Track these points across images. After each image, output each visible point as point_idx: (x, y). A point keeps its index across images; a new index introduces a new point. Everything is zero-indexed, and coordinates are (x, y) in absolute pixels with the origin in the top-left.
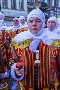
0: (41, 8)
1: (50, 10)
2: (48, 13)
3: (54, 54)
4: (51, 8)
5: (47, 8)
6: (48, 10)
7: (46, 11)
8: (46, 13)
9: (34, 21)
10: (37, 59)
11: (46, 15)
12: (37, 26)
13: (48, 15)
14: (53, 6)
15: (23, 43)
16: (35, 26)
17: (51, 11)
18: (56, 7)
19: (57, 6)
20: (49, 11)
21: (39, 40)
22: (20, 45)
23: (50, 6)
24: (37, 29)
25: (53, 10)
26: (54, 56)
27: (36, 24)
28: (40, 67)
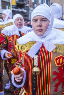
0: (19, 3)
1: (29, 6)
2: (26, 10)
3: (57, 63)
4: (30, 4)
5: (25, 3)
6: (26, 5)
7: (24, 7)
8: (25, 9)
9: (39, 21)
10: (35, 66)
11: (25, 12)
12: (42, 26)
13: (27, 12)
14: (33, 2)
15: (25, 45)
16: (40, 26)
17: (30, 8)
18: (36, 4)
19: (37, 2)
20: (28, 8)
21: (41, 43)
22: (21, 47)
23: (29, 2)
24: (43, 30)
25: (32, 6)
26: (57, 65)
27: (41, 25)
28: (38, 75)
